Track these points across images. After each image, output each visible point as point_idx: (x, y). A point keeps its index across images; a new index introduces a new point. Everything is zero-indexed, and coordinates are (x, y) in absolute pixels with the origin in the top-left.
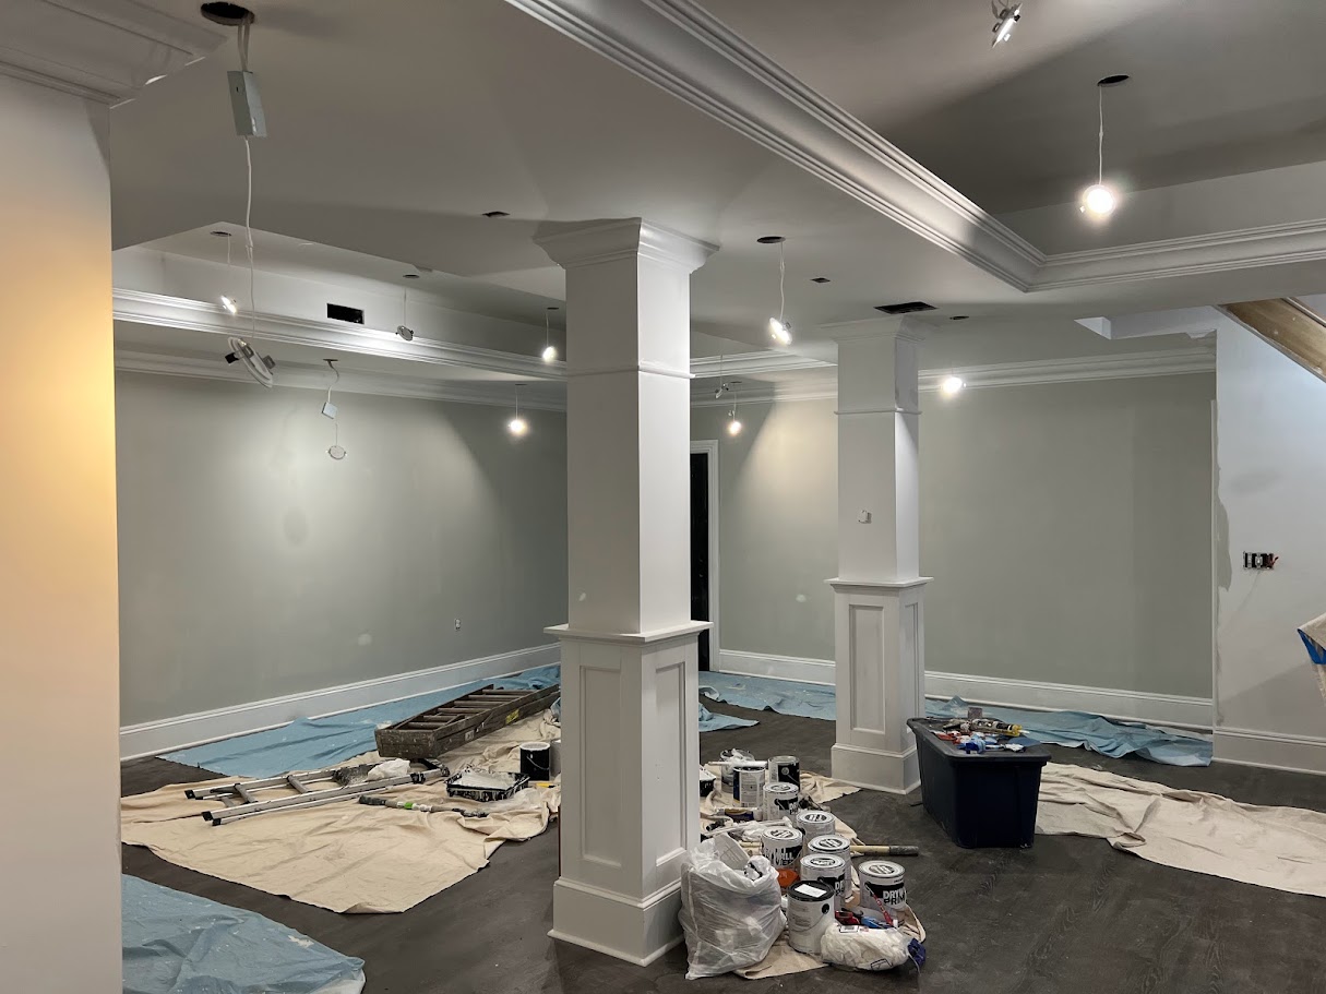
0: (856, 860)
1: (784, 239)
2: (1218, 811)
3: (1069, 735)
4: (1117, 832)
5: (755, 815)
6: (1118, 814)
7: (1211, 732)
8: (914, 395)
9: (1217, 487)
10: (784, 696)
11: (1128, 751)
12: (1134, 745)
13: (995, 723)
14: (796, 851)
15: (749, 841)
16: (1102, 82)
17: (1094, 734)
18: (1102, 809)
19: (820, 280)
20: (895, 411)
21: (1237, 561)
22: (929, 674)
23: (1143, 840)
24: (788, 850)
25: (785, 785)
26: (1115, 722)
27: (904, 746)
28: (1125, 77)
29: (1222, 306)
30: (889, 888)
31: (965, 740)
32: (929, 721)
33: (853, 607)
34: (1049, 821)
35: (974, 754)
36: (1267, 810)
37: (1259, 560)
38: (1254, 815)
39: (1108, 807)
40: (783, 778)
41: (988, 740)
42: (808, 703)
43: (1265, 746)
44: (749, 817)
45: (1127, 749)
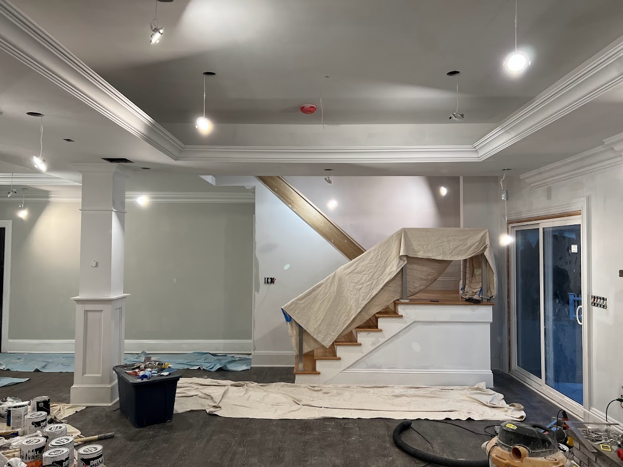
0: (77, 447)
1: (43, 115)
2: (251, 389)
3: (195, 364)
4: (210, 406)
5: (20, 433)
6: (212, 398)
7: (250, 354)
8: (123, 204)
9: (255, 250)
10: (48, 362)
11: (219, 367)
12: (221, 364)
13: (157, 363)
14: (41, 450)
15: (14, 449)
16: (205, 73)
17: (205, 361)
18: (204, 396)
19: (68, 140)
20: (113, 211)
21: (262, 281)
22: (126, 341)
23: (221, 408)
24: (36, 450)
25: (39, 413)
26: (214, 355)
27: (111, 381)
28: (214, 74)
29: (257, 176)
30: (94, 459)
31: (141, 373)
32: (125, 366)
33: (86, 312)
34: (180, 406)
35: (145, 380)
36: (269, 385)
37: (269, 281)
38: (265, 388)
39: (207, 395)
40: (39, 409)
41: (153, 372)
42: (62, 364)
43: (270, 358)
44: (16, 434)
45: (218, 366)
